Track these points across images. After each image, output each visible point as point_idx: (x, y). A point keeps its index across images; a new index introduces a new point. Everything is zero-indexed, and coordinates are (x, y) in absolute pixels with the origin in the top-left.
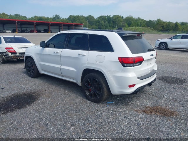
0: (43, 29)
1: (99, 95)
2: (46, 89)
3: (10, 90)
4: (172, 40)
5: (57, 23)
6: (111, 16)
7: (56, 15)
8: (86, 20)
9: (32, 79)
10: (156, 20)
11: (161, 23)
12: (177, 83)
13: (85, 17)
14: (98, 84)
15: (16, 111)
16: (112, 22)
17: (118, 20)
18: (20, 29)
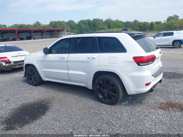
0: (25, 37)
1: (114, 97)
2: (54, 96)
3: (16, 101)
4: (155, 38)
5: (39, 29)
6: (91, 20)
7: (37, 22)
8: (67, 25)
9: (34, 87)
10: (133, 21)
11: (138, 23)
12: (176, 78)
13: (66, 22)
14: (113, 86)
15: (32, 122)
16: (92, 26)
17: (98, 23)
18: (1, 38)
